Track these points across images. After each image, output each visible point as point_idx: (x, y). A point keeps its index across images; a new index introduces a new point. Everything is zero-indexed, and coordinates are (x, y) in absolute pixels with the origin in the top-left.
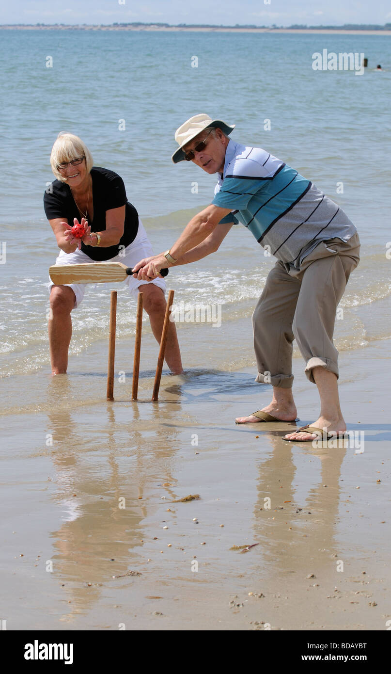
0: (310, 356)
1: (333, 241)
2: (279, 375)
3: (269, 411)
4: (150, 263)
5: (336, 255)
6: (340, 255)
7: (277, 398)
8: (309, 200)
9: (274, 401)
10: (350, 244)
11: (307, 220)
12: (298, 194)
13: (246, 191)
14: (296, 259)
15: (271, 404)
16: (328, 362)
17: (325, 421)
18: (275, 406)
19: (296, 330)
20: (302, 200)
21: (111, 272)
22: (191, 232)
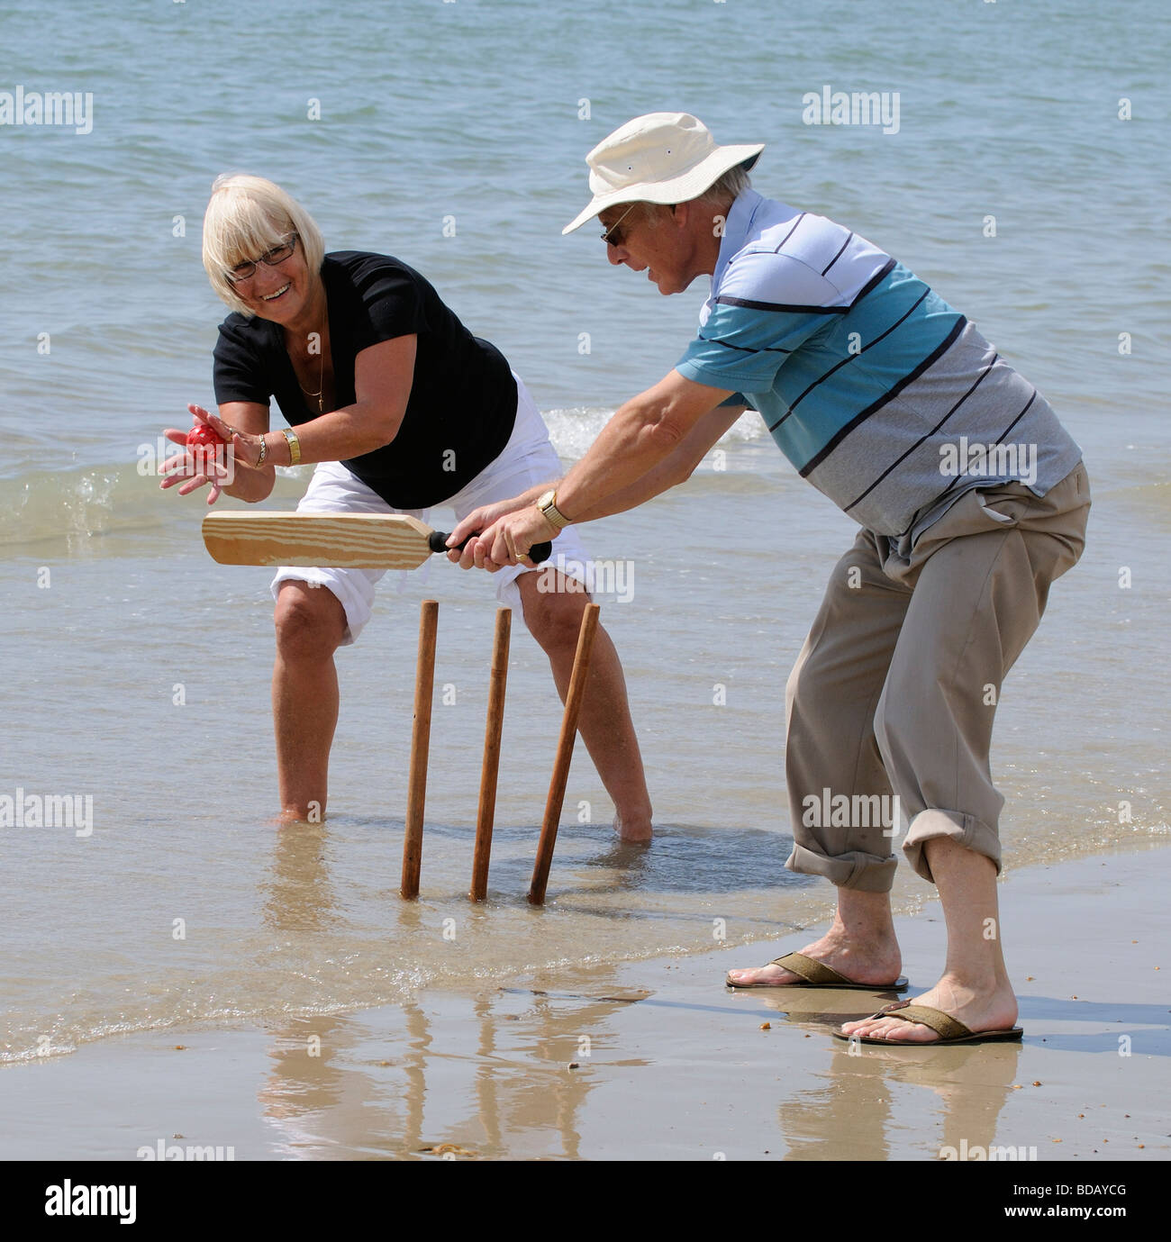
0: (918, 805)
1: (1005, 491)
2: (851, 854)
3: (822, 954)
4: (499, 524)
5: (1010, 529)
6: (1023, 531)
7: (845, 920)
8: (947, 375)
9: (836, 926)
10: (1054, 500)
11: (936, 429)
12: (917, 356)
13: (770, 344)
14: (904, 535)
15: (829, 934)
16: (968, 825)
17: (957, 988)
18: (839, 942)
19: (884, 728)
20: (926, 375)
21: (383, 541)
22: (613, 449)
